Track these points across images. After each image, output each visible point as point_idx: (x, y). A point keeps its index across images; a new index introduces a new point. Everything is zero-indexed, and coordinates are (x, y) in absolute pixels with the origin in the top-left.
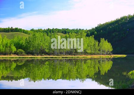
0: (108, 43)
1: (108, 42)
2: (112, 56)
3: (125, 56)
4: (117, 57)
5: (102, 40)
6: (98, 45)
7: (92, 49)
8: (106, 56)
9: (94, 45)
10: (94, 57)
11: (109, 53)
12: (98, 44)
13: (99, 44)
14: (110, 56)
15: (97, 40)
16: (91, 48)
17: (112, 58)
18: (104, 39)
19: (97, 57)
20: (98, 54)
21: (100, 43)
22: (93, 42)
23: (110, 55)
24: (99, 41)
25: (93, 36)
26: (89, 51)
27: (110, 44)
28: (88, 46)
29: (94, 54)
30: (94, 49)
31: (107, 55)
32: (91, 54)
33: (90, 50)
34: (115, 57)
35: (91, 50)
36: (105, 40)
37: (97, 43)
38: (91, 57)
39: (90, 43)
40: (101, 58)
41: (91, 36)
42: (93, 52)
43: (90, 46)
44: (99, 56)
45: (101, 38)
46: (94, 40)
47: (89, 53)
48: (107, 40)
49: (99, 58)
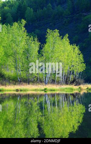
0: (69, 47)
1: (71, 43)
2: (82, 86)
5: (53, 36)
6: (39, 52)
7: (21, 64)
8: (65, 87)
9: (27, 52)
10: (25, 90)
11: (72, 77)
12: (37, 49)
13: (41, 48)
14: (75, 89)
15: (34, 37)
16: (16, 61)
17: (82, 93)
18: (56, 33)
19: (35, 90)
20: (38, 80)
21: (46, 46)
22: (23, 43)
23: (78, 84)
24: (42, 40)
25: (24, 22)
26: (10, 72)
27: (77, 48)
29: (27, 81)
31: (67, 83)
35: (16, 68)
36: (62, 35)
37: (35, 46)
38: (17, 90)
39: (14, 45)
41: (16, 24)
44: (43, 86)
45: (48, 31)
46: (27, 36)
47: (9, 78)
48: (67, 35)
49: (43, 92)
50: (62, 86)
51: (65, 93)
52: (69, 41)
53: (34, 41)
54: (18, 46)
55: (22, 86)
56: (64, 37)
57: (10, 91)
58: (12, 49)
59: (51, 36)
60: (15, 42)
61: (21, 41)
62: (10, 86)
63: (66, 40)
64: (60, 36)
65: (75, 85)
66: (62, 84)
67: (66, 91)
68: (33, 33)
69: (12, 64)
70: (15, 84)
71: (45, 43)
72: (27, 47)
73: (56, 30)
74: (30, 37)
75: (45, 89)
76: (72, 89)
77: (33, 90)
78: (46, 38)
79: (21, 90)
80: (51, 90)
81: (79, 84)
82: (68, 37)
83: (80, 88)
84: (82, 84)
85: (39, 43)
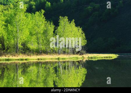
0: (75, 29)
1: (76, 26)
3: (114, 56)
4: (96, 59)
5: (64, 21)
6: (54, 32)
7: (41, 41)
8: (72, 56)
9: (45, 32)
10: (44, 59)
12: (53, 30)
13: (55, 29)
14: (79, 57)
15: (50, 22)
16: (38, 39)
17: (84, 60)
18: (66, 19)
19: (52, 59)
20: (54, 52)
21: (59, 28)
22: (43, 26)
24: (57, 24)
25: (43, 11)
26: (33, 46)
27: (80, 29)
28: (31, 34)
29: (45, 52)
30: (45, 41)
31: (74, 53)
32: (38, 52)
33: (36, 44)
34: (92, 58)
36: (70, 20)
37: (51, 28)
38: (38, 59)
39: (36, 27)
40: (61, 60)
41: (37, 13)
42: (43, 47)
43: (37, 34)
44: (57, 56)
45: (60, 17)
46: (45, 21)
47: (33, 51)
48: (74, 20)
49: (57, 60)
50: (71, 56)
51: (72, 60)
52: (75, 24)
53: (50, 24)
54: (39, 28)
55: (42, 56)
56: (72, 22)
57: (34, 59)
58: (35, 30)
59: (62, 21)
60: (37, 25)
61: (41, 25)
62: (33, 56)
63: (73, 24)
64: (69, 21)
65: (80, 55)
66: (70, 55)
67: (74, 60)
68: (50, 19)
69: (35, 41)
70: (37, 55)
71: (58, 26)
72: (45, 29)
73: (66, 17)
74: (48, 22)
75: (59, 58)
76: (78, 58)
77: (50, 59)
78: (59, 23)
79: (41, 59)
80: (63, 59)
81: (83, 54)
82: (75, 22)
83: (83, 57)
84: (85, 54)
85: (54, 26)
